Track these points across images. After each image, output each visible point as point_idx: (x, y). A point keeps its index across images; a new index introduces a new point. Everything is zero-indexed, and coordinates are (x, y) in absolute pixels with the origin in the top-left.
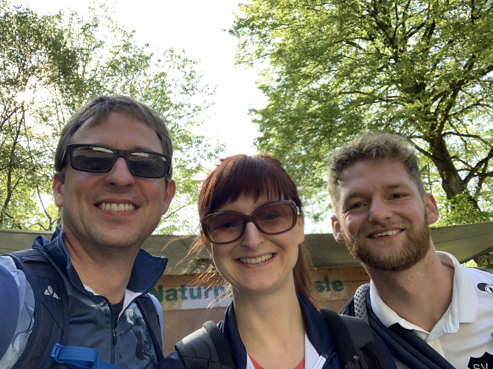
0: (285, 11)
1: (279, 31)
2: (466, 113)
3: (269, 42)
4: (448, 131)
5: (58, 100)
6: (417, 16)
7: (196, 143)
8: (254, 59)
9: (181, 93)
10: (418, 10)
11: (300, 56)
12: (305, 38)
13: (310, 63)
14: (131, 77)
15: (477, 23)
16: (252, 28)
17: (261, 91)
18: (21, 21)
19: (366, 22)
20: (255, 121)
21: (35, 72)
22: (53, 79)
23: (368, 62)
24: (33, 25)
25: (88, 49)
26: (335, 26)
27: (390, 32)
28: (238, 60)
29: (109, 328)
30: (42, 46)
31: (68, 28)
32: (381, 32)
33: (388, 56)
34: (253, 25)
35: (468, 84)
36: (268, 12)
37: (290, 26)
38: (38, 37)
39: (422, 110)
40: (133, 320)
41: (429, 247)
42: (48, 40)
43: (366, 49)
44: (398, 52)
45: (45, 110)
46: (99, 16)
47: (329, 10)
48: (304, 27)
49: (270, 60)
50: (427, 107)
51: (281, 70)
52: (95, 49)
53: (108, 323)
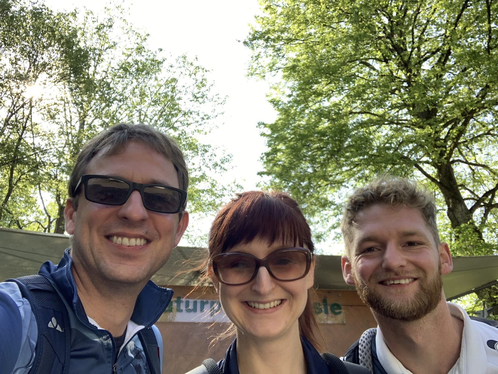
0: (301, 26)
1: (294, 46)
2: (476, 142)
3: (283, 56)
4: (456, 159)
5: (67, 98)
6: (433, 41)
7: (202, 152)
8: (266, 72)
9: (191, 101)
10: (434, 35)
11: (314, 73)
12: (319, 55)
13: (323, 81)
14: (141, 81)
15: (494, 53)
16: (267, 40)
17: (271, 105)
18: (36, 17)
19: (382, 44)
20: (263, 134)
21: (46, 69)
22: (63, 77)
23: (381, 84)
24: (47, 21)
25: (101, 50)
26: (350, 45)
27: (405, 55)
28: (250, 72)
29: (109, 362)
30: (55, 43)
31: (82, 26)
32: (396, 55)
33: (402, 79)
34: (269, 38)
35: (480, 113)
36: (283, 26)
37: (305, 42)
38: (52, 34)
39: (432, 136)
40: (134, 353)
41: (440, 299)
42: (61, 37)
43: (380, 70)
44: (412, 76)
45: (53, 107)
46: (114, 17)
47: (345, 28)
48: (319, 43)
49: (283, 74)
50: (437, 133)
51: (292, 85)
52: (108, 50)
53: (109, 357)
